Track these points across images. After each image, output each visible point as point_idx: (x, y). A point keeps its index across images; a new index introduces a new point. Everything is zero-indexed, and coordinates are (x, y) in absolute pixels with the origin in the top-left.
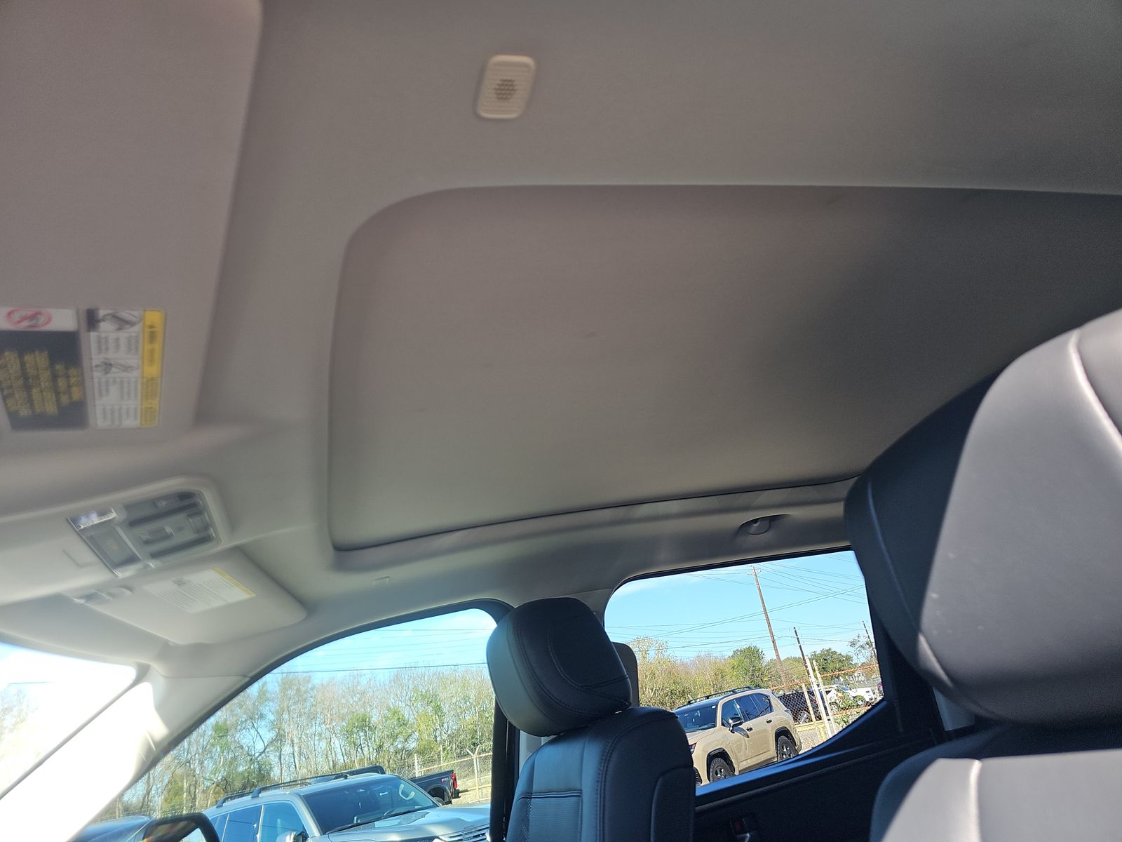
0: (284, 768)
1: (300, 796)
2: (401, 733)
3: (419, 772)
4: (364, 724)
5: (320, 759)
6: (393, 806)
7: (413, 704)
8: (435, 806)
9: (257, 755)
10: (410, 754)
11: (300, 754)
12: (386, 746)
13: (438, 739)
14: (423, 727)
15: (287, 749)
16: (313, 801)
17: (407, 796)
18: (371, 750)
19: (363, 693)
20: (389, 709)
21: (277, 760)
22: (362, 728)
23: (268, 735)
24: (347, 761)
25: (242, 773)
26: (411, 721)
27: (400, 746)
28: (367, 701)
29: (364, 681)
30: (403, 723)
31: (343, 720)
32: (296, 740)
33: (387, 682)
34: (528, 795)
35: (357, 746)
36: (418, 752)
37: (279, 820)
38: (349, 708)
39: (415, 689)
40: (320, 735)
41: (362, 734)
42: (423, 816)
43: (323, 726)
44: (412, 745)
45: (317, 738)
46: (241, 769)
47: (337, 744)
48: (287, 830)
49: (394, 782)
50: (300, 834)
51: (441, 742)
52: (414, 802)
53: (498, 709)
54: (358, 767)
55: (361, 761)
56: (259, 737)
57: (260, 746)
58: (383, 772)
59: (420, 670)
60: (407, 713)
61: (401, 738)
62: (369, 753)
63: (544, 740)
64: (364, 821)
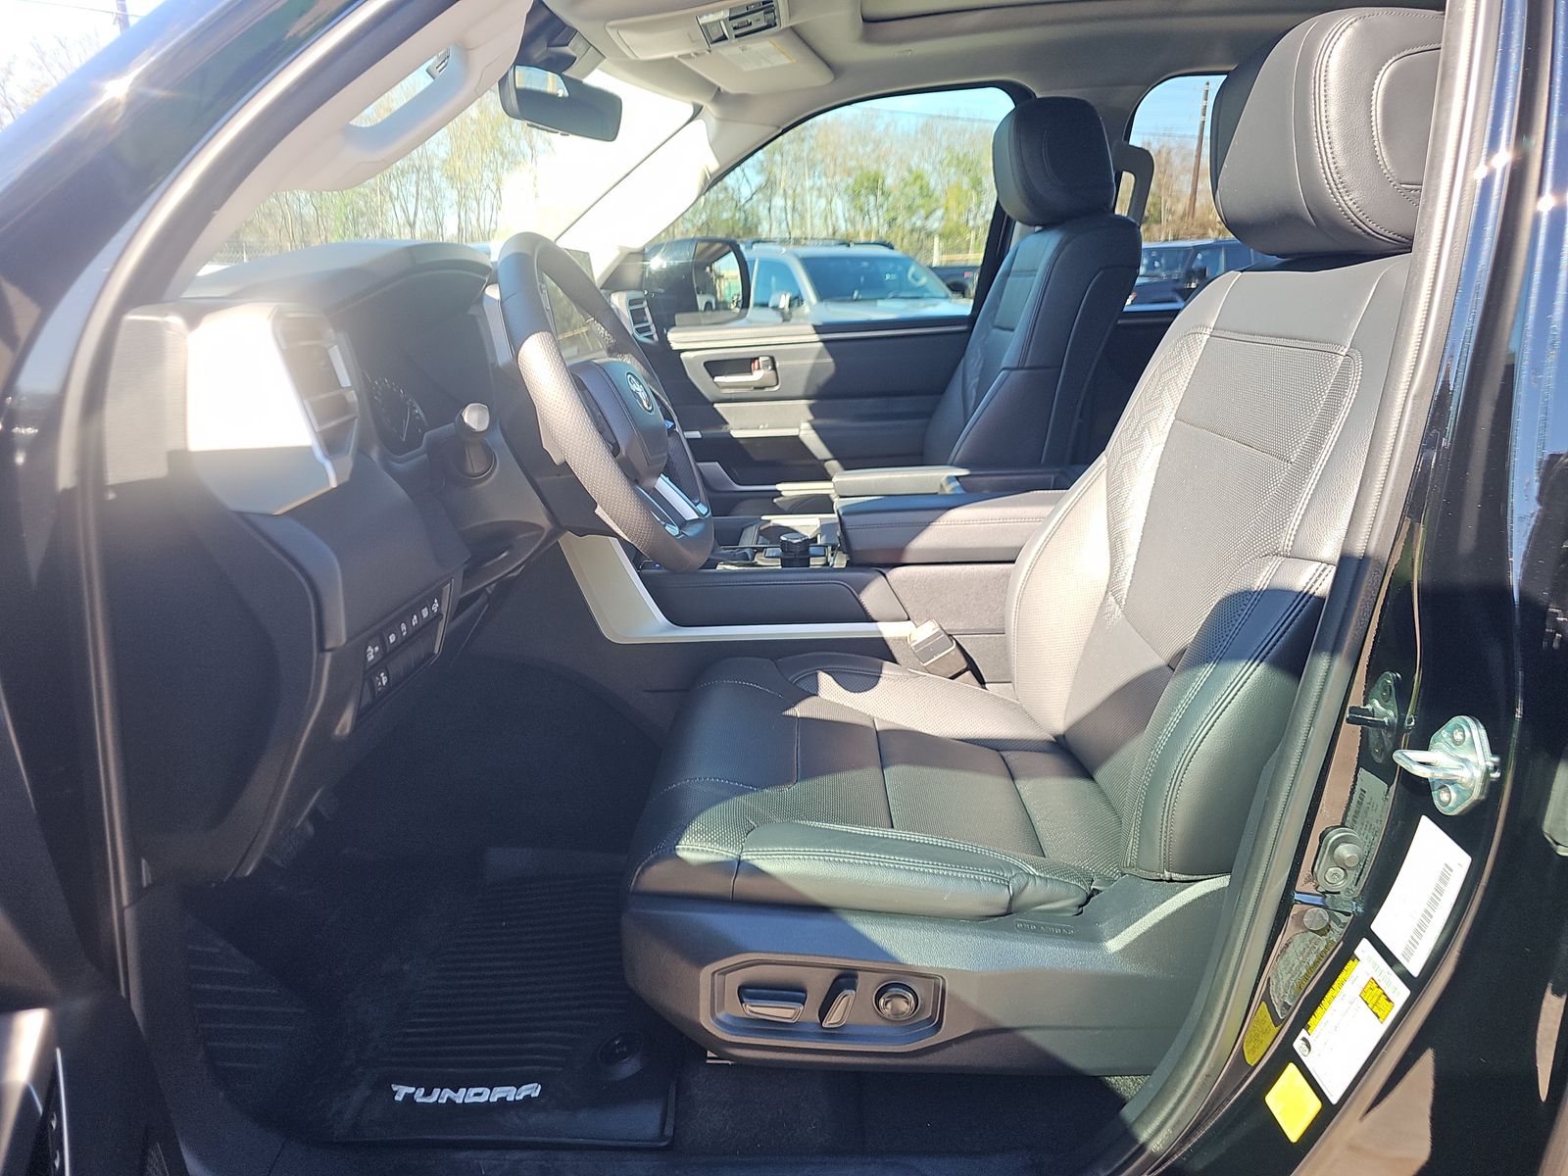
0: (774, 224)
1: (797, 256)
2: (923, 206)
3: (937, 259)
4: (874, 185)
5: (818, 222)
6: (901, 289)
7: (944, 171)
8: (947, 297)
9: (743, 201)
10: (929, 235)
11: (794, 209)
12: (899, 220)
13: (971, 223)
14: (952, 203)
15: (778, 201)
16: (811, 265)
17: (917, 280)
18: (881, 221)
19: (878, 143)
20: (910, 171)
21: (766, 212)
22: (873, 190)
23: (757, 180)
24: (851, 230)
25: (727, 220)
26: (937, 193)
27: (919, 224)
28: (882, 154)
29: (880, 126)
30: (926, 193)
31: (849, 175)
32: (790, 192)
33: (913, 133)
34: (1007, 274)
35: (864, 212)
36: (941, 236)
37: (773, 279)
38: (858, 160)
39: (949, 149)
40: (819, 190)
41: (872, 198)
42: (934, 305)
43: (824, 179)
44: (934, 224)
45: (815, 193)
46: (725, 215)
47: (840, 206)
48: (781, 289)
49: (905, 262)
50: (797, 298)
51: (973, 228)
52: (923, 288)
53: (998, 202)
54: (862, 239)
55: (868, 234)
56: (745, 180)
57: (746, 192)
58: (892, 248)
59: (960, 123)
60: (932, 182)
61: (923, 213)
62: (878, 224)
63: (1038, 228)
64: (865, 297)
